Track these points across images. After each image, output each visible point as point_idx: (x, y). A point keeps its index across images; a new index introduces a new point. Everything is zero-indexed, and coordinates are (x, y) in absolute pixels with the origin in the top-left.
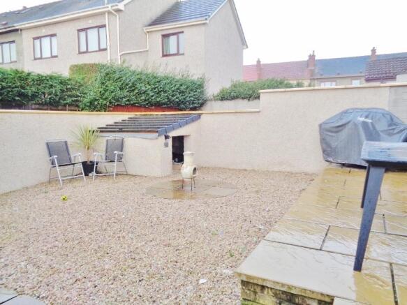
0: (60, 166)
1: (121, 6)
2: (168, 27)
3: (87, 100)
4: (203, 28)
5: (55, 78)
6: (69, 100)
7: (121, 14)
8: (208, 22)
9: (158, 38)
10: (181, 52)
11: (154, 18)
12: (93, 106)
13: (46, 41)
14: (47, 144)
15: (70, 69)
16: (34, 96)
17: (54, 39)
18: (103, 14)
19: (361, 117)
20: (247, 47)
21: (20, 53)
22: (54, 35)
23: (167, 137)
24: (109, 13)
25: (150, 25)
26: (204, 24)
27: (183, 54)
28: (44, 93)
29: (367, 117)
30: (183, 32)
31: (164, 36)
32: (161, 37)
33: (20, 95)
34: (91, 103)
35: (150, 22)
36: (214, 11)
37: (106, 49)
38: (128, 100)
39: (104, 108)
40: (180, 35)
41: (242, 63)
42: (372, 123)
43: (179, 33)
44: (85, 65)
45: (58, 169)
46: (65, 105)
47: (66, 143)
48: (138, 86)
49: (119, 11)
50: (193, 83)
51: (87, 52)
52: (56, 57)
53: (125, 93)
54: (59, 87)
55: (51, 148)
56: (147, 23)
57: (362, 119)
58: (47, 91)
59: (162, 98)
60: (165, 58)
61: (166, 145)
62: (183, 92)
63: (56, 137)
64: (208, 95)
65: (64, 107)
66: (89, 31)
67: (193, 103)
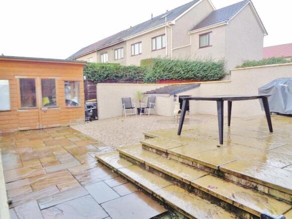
0: (126, 108)
1: (173, 22)
2: (203, 30)
3: (146, 78)
4: (224, 28)
5: (132, 67)
6: (138, 79)
7: (173, 26)
8: (227, 23)
9: (197, 37)
10: (210, 45)
11: (195, 25)
12: (149, 81)
13: (137, 46)
14: (122, 99)
15: (141, 62)
16: (122, 77)
17: (140, 44)
18: (164, 28)
19: (281, 83)
20: (267, 34)
21: (125, 53)
22: (140, 42)
23: (175, 96)
24: (167, 26)
25: (192, 30)
26: (225, 25)
27: (211, 46)
28: (126, 75)
29: (285, 83)
30: (211, 32)
31: (201, 35)
32: (198, 36)
33: (116, 77)
34: (148, 79)
35: (192, 27)
36: (233, 15)
37: (165, 48)
38: (168, 77)
39: (155, 82)
40: (210, 34)
41: (263, 46)
42: (288, 87)
43: (210, 32)
44: (147, 59)
45: (125, 110)
46: (137, 81)
47: (130, 98)
48: (174, 69)
49: (172, 25)
50: (214, 64)
51: (156, 50)
52: (141, 54)
53: (166, 73)
54: (133, 72)
55: (124, 101)
56: (190, 29)
57: (282, 85)
58: (127, 74)
59: (190, 75)
60: (200, 49)
61: (175, 100)
62: (206, 71)
63: (127, 95)
64: (226, 71)
65: (136, 82)
66: (157, 38)
67: (214, 77)
